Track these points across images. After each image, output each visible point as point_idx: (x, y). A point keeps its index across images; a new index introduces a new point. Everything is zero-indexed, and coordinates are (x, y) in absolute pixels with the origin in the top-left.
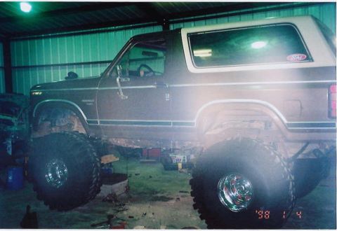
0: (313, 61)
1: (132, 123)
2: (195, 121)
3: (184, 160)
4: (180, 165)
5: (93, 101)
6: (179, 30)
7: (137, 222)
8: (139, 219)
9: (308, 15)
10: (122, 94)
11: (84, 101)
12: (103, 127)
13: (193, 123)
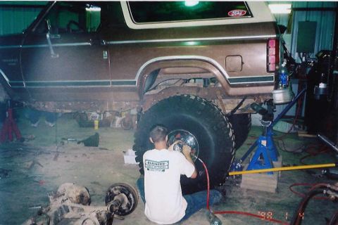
0: (252, 16)
1: (64, 84)
2: (136, 80)
3: (100, 118)
4: (96, 122)
5: (16, 60)
10: (52, 52)
11: (5, 61)
12: (30, 89)
13: (134, 82)
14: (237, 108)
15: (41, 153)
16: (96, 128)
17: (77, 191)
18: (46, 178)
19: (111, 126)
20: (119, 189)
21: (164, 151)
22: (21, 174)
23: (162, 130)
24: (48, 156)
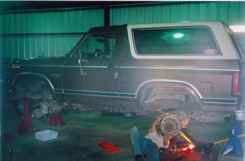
0: (222, 55)
1: (88, 93)
2: (136, 94)
5: (59, 75)
6: (126, 26)
9: (219, 21)
10: (82, 72)
11: (52, 75)
12: (66, 95)
13: (134, 96)
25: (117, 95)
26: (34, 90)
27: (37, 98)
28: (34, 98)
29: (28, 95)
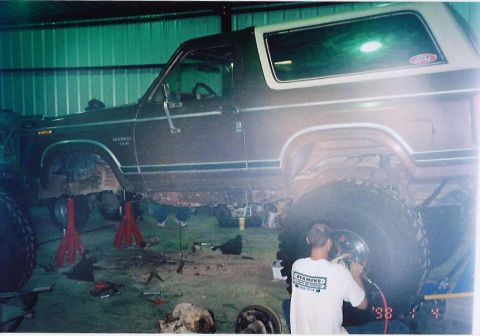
1: (188, 168)
2: (280, 159)
3: (248, 213)
4: (242, 220)
5: (129, 138)
7: (179, 299)
8: (182, 295)
10: (172, 126)
12: (146, 176)
13: (278, 163)
14: (432, 197)
15: (164, 262)
16: (242, 228)
17: (196, 315)
18: (166, 297)
19: (263, 225)
20: (254, 314)
21: (323, 263)
22: (135, 290)
23: (322, 230)
24: (172, 267)
25: (243, 165)
26: (84, 178)
27: (90, 191)
28: (85, 193)
29: (74, 189)
